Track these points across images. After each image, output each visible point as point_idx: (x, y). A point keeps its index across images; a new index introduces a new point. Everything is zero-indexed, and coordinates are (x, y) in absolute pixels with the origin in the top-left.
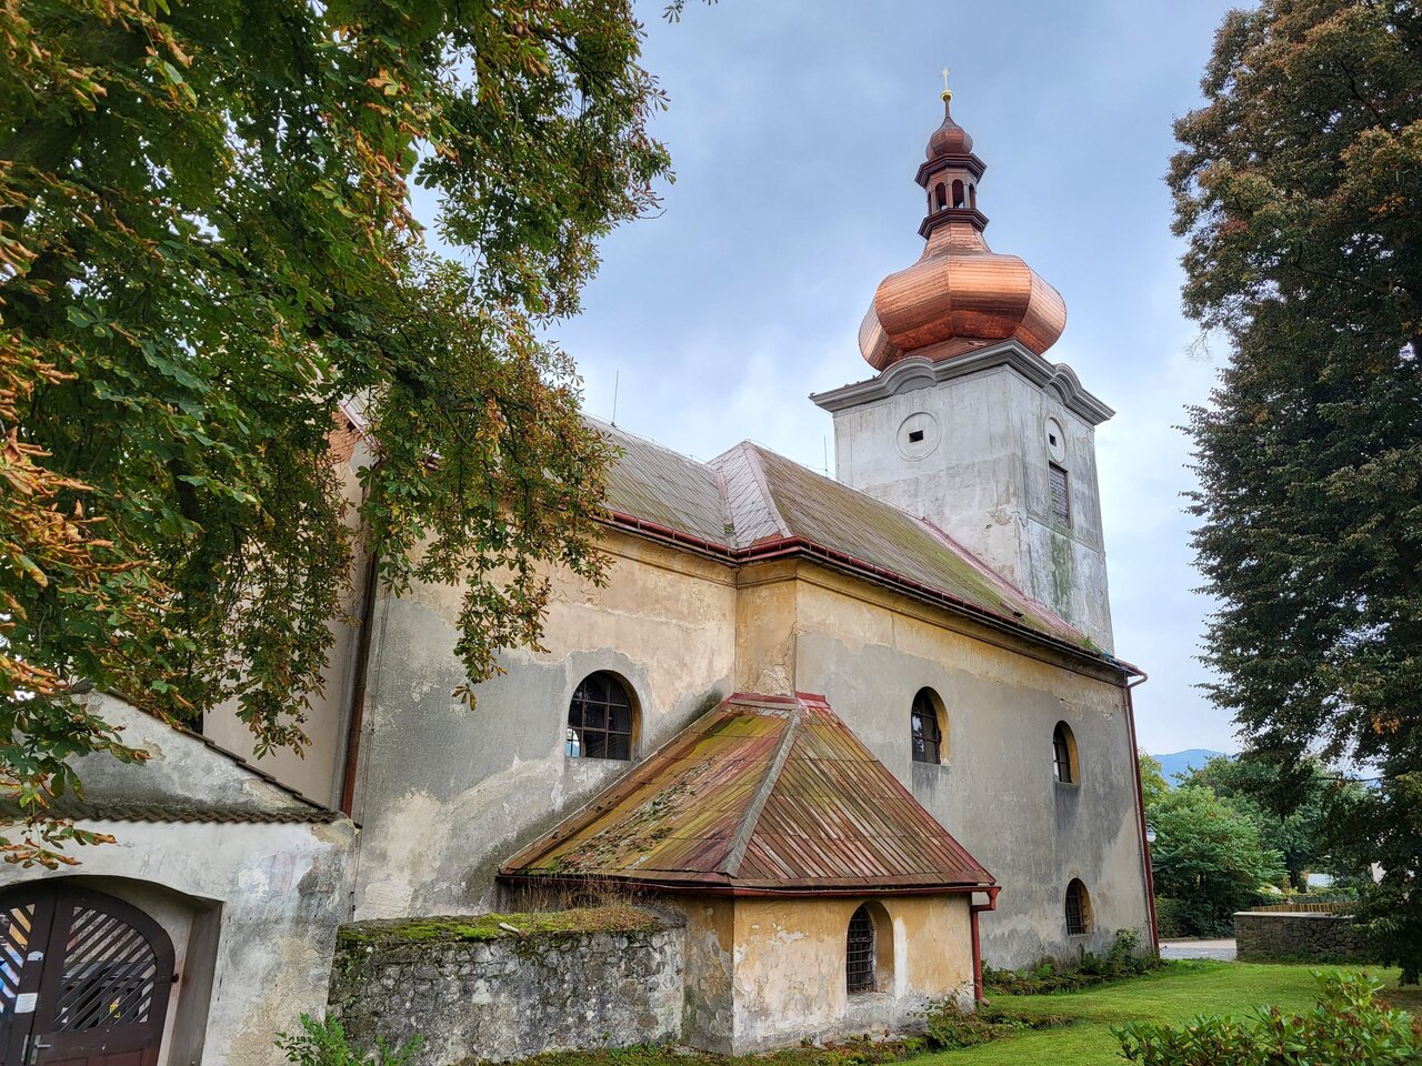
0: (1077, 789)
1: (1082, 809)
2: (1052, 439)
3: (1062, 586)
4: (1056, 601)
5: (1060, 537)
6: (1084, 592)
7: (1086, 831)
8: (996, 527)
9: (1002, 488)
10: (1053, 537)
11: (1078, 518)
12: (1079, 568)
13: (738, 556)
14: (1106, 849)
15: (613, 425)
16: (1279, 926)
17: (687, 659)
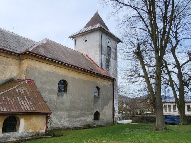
0: (99, 97)
1: (100, 101)
2: (108, 42)
3: (108, 66)
4: (106, 68)
5: (108, 58)
6: (112, 67)
7: (101, 104)
8: (96, 56)
9: (97, 49)
10: (107, 58)
11: (112, 55)
12: (112, 63)
13: (19, 54)
14: (105, 107)
15: (12, 33)
16: (137, 118)
17: (4, 72)
